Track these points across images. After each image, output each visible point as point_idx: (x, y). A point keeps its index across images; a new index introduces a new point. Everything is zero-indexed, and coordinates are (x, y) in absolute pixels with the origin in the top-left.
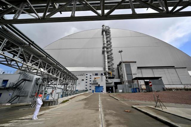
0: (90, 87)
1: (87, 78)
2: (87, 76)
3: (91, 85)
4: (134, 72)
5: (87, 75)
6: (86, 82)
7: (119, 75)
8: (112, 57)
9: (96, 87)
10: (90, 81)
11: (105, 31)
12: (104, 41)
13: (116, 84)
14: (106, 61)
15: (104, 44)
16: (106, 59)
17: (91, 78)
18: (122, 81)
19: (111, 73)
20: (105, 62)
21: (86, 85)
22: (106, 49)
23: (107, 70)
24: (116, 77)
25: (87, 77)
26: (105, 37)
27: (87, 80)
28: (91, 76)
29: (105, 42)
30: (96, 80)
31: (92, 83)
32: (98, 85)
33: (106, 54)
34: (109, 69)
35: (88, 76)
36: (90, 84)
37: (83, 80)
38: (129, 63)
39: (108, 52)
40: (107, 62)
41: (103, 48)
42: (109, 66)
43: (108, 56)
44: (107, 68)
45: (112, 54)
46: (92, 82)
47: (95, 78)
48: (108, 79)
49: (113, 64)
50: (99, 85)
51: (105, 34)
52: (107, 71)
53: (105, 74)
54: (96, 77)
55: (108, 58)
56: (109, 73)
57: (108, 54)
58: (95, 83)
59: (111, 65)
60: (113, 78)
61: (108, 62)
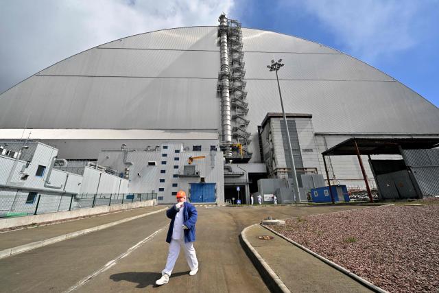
0: (175, 185)
1: (164, 159)
2: (165, 151)
3: (176, 180)
4: (307, 144)
5: (165, 147)
6: (163, 172)
7: (262, 155)
8: (243, 103)
9: (193, 185)
10: (176, 167)
11: (227, 31)
12: (222, 59)
13: (254, 177)
14: (228, 113)
15: (223, 66)
16: (229, 108)
17: (177, 159)
18: (270, 170)
19: (242, 147)
20: (223, 116)
21: (162, 181)
22: (227, 82)
23: (230, 138)
24: (253, 158)
25: (165, 155)
26: (226, 48)
27: (164, 163)
28: (177, 151)
29: (227, 63)
30: (193, 164)
31: (182, 173)
32: (198, 181)
33: (228, 95)
34: (235, 137)
35: (170, 151)
36: (175, 176)
37: (153, 164)
38: (292, 119)
39: (235, 90)
40: (229, 118)
41: (221, 77)
42: (235, 130)
43: (234, 100)
44: (229, 133)
45: (243, 96)
46: (181, 171)
47: (191, 159)
48: (233, 162)
49: (247, 123)
50: (203, 179)
51: (226, 40)
52: (228, 142)
53: (223, 149)
54: (193, 154)
55: (234, 107)
56: (235, 149)
57: (232, 96)
58: (190, 173)
59: (243, 126)
60: (245, 161)
61: (234, 118)
